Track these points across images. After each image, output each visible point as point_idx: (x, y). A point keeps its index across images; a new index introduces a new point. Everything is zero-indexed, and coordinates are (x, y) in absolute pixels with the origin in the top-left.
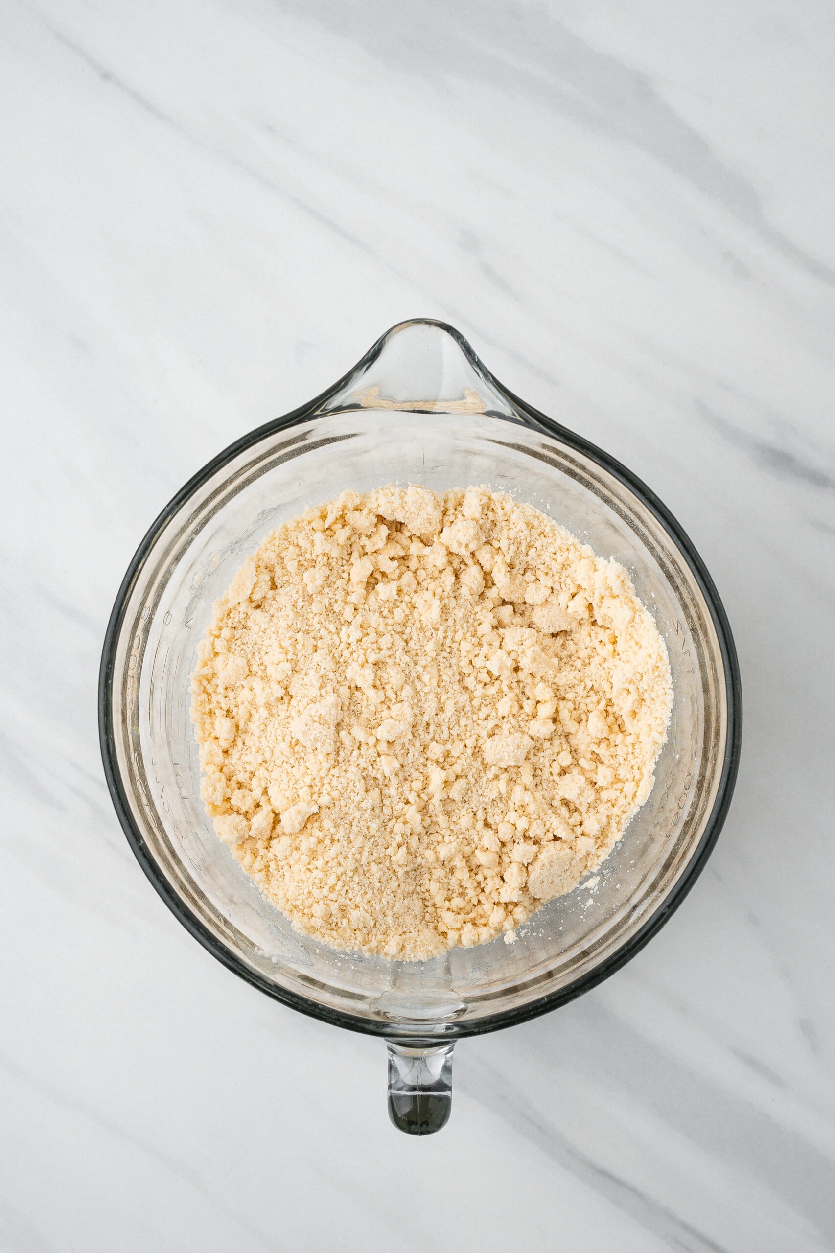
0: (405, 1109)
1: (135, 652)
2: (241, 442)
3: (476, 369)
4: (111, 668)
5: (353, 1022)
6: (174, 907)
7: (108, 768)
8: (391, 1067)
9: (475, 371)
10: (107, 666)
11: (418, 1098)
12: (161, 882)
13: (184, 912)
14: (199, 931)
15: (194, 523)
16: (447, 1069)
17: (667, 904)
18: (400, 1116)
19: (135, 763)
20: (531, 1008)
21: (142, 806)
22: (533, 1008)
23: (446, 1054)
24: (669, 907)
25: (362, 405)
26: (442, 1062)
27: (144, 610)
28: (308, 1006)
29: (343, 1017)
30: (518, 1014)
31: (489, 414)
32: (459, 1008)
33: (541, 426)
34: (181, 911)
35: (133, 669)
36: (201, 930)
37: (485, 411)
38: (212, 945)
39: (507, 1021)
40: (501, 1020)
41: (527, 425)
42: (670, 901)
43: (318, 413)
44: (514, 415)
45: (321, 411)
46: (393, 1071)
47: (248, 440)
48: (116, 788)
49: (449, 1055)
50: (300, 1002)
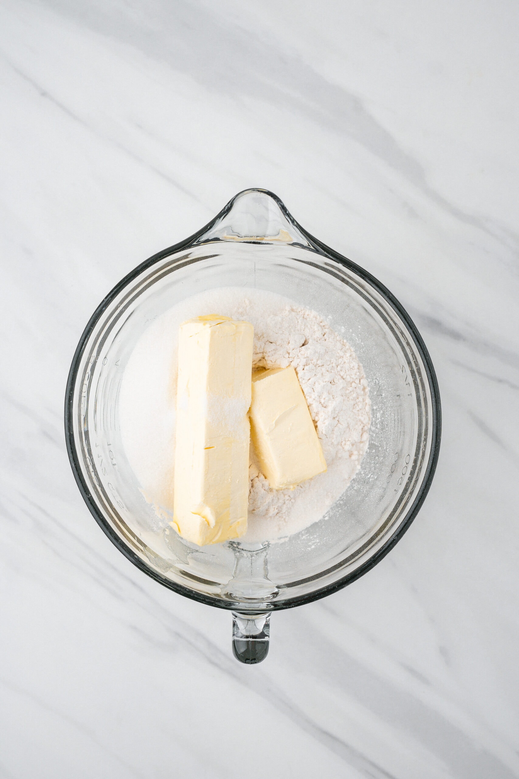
0: (242, 650)
1: (86, 382)
2: (149, 261)
3: (287, 218)
4: (72, 393)
5: (213, 601)
6: (109, 534)
7: (70, 452)
8: (234, 624)
9: (287, 219)
10: (70, 392)
11: (250, 642)
12: (101, 519)
13: (114, 537)
14: (123, 548)
15: (121, 306)
16: (267, 626)
17: (396, 534)
18: (239, 654)
19: (86, 446)
20: (316, 594)
21: (90, 473)
22: (318, 594)
23: (266, 618)
24: (397, 536)
25: (220, 239)
26: (264, 623)
27: (92, 358)
28: (187, 592)
29: (207, 599)
30: (310, 597)
31: (294, 244)
32: (274, 592)
33: (325, 253)
34: (112, 536)
35: (85, 392)
36: (124, 547)
37: (292, 243)
38: (131, 556)
39: (303, 601)
40: (299, 601)
41: (317, 252)
42: (398, 532)
43: (195, 243)
44: (309, 245)
45: (196, 243)
46: (235, 627)
47: (153, 260)
48: (75, 464)
49: (268, 618)
50: (182, 590)
